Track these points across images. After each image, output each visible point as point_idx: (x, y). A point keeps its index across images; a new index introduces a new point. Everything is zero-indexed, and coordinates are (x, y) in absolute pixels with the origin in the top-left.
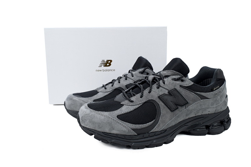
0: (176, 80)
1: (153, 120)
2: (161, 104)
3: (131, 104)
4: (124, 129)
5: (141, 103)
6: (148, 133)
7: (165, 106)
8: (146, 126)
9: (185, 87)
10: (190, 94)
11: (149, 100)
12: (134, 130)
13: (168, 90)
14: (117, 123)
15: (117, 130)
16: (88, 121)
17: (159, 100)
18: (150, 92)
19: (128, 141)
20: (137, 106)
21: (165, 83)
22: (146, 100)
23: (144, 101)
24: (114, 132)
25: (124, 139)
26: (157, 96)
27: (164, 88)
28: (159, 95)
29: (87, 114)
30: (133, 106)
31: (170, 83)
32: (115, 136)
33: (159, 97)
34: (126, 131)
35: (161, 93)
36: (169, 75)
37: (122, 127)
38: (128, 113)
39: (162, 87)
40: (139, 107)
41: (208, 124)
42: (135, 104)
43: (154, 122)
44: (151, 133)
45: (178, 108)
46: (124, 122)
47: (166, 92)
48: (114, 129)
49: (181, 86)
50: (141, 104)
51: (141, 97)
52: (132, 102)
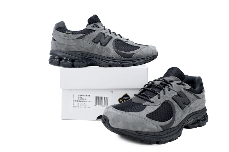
0: (179, 84)
1: (171, 117)
2: (175, 103)
3: (153, 104)
4: (154, 127)
5: (160, 103)
6: (169, 129)
7: (178, 106)
8: (168, 122)
9: (187, 89)
10: (191, 95)
11: (166, 101)
12: (161, 127)
13: (177, 92)
14: (148, 122)
15: (149, 129)
16: (121, 122)
17: (173, 100)
18: (164, 94)
19: (157, 137)
20: (158, 106)
21: (173, 86)
22: (164, 101)
23: (162, 102)
24: (146, 130)
25: (153, 135)
26: (171, 97)
27: (174, 91)
28: (172, 97)
29: (119, 116)
30: (155, 106)
31: (176, 86)
32: (147, 133)
33: (173, 98)
34: (156, 128)
35: (173, 95)
36: (173, 80)
37: (153, 125)
38: (153, 112)
39: (172, 90)
40: (160, 107)
41: (199, 119)
42: (156, 105)
43: (173, 119)
44: (171, 128)
45: (185, 107)
46: (153, 120)
47: (176, 94)
48: (146, 128)
49: (184, 89)
50: (161, 105)
51: (159, 98)
52: (153, 102)
